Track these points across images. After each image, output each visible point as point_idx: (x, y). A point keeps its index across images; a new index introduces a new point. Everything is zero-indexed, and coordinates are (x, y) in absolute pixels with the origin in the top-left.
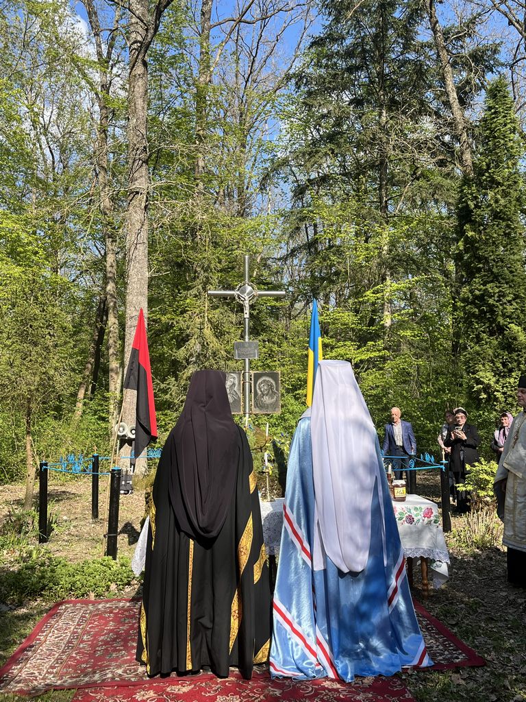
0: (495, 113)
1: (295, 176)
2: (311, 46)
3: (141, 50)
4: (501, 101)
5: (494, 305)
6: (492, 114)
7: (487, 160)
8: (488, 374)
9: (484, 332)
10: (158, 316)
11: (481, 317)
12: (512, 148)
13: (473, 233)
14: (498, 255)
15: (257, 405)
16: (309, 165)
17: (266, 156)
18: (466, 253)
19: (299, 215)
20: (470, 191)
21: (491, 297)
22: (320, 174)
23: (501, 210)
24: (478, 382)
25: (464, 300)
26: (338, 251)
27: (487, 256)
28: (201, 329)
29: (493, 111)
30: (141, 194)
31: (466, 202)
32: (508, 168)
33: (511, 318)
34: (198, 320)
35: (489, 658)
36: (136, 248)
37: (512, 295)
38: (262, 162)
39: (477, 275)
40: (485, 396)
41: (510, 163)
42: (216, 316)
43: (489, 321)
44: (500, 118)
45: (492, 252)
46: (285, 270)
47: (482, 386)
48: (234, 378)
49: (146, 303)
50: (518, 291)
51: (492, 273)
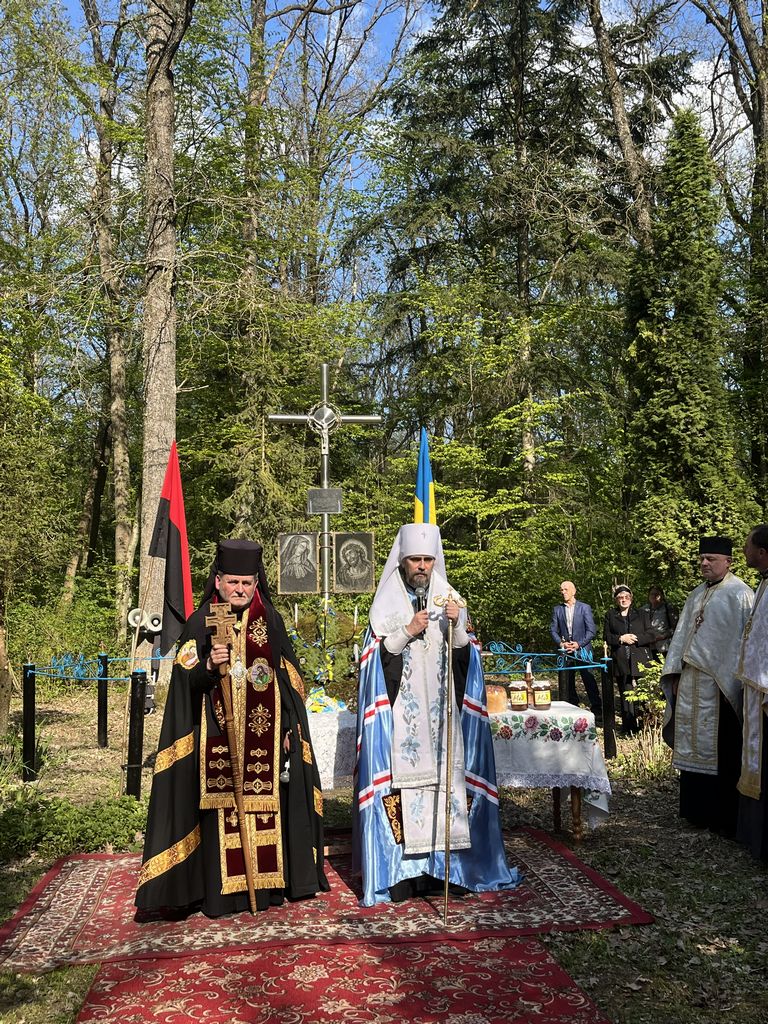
0: (681, 159)
1: (392, 243)
2: (416, 51)
3: (164, 54)
4: (689, 142)
5: (678, 436)
6: (677, 161)
7: (670, 228)
8: (670, 535)
9: (664, 475)
10: (190, 452)
11: (660, 454)
12: (705, 210)
13: (650, 333)
14: (684, 365)
15: (340, 581)
16: (413, 227)
17: (349, 214)
18: (640, 361)
19: (399, 302)
20: (645, 272)
21: (674, 425)
22: (431, 241)
23: (689, 300)
24: (657, 546)
25: (638, 430)
26: (455, 355)
27: (668, 365)
28: (255, 471)
29: (678, 156)
30: (166, 270)
31: (640, 287)
32: (699, 239)
33: (703, 455)
34: (251, 457)
35: (659, 914)
36: (158, 350)
37: (704, 422)
38: (343, 222)
39: (656, 393)
40: (666, 567)
41: (702, 232)
42: (278, 451)
43: (673, 459)
44: (688, 166)
45: (677, 360)
46: (377, 382)
47: (661, 553)
48: (307, 542)
49: (174, 432)
50: (713, 417)
51: (677, 390)
